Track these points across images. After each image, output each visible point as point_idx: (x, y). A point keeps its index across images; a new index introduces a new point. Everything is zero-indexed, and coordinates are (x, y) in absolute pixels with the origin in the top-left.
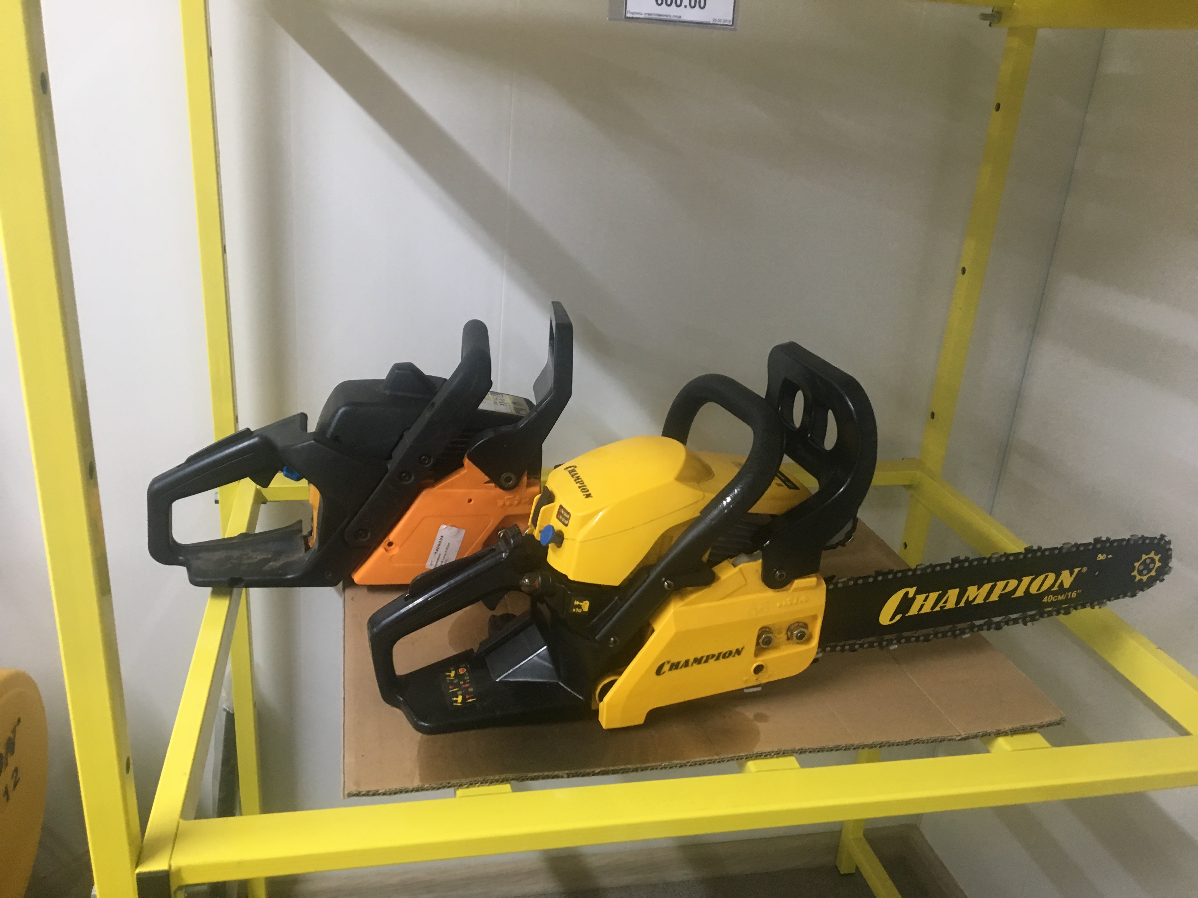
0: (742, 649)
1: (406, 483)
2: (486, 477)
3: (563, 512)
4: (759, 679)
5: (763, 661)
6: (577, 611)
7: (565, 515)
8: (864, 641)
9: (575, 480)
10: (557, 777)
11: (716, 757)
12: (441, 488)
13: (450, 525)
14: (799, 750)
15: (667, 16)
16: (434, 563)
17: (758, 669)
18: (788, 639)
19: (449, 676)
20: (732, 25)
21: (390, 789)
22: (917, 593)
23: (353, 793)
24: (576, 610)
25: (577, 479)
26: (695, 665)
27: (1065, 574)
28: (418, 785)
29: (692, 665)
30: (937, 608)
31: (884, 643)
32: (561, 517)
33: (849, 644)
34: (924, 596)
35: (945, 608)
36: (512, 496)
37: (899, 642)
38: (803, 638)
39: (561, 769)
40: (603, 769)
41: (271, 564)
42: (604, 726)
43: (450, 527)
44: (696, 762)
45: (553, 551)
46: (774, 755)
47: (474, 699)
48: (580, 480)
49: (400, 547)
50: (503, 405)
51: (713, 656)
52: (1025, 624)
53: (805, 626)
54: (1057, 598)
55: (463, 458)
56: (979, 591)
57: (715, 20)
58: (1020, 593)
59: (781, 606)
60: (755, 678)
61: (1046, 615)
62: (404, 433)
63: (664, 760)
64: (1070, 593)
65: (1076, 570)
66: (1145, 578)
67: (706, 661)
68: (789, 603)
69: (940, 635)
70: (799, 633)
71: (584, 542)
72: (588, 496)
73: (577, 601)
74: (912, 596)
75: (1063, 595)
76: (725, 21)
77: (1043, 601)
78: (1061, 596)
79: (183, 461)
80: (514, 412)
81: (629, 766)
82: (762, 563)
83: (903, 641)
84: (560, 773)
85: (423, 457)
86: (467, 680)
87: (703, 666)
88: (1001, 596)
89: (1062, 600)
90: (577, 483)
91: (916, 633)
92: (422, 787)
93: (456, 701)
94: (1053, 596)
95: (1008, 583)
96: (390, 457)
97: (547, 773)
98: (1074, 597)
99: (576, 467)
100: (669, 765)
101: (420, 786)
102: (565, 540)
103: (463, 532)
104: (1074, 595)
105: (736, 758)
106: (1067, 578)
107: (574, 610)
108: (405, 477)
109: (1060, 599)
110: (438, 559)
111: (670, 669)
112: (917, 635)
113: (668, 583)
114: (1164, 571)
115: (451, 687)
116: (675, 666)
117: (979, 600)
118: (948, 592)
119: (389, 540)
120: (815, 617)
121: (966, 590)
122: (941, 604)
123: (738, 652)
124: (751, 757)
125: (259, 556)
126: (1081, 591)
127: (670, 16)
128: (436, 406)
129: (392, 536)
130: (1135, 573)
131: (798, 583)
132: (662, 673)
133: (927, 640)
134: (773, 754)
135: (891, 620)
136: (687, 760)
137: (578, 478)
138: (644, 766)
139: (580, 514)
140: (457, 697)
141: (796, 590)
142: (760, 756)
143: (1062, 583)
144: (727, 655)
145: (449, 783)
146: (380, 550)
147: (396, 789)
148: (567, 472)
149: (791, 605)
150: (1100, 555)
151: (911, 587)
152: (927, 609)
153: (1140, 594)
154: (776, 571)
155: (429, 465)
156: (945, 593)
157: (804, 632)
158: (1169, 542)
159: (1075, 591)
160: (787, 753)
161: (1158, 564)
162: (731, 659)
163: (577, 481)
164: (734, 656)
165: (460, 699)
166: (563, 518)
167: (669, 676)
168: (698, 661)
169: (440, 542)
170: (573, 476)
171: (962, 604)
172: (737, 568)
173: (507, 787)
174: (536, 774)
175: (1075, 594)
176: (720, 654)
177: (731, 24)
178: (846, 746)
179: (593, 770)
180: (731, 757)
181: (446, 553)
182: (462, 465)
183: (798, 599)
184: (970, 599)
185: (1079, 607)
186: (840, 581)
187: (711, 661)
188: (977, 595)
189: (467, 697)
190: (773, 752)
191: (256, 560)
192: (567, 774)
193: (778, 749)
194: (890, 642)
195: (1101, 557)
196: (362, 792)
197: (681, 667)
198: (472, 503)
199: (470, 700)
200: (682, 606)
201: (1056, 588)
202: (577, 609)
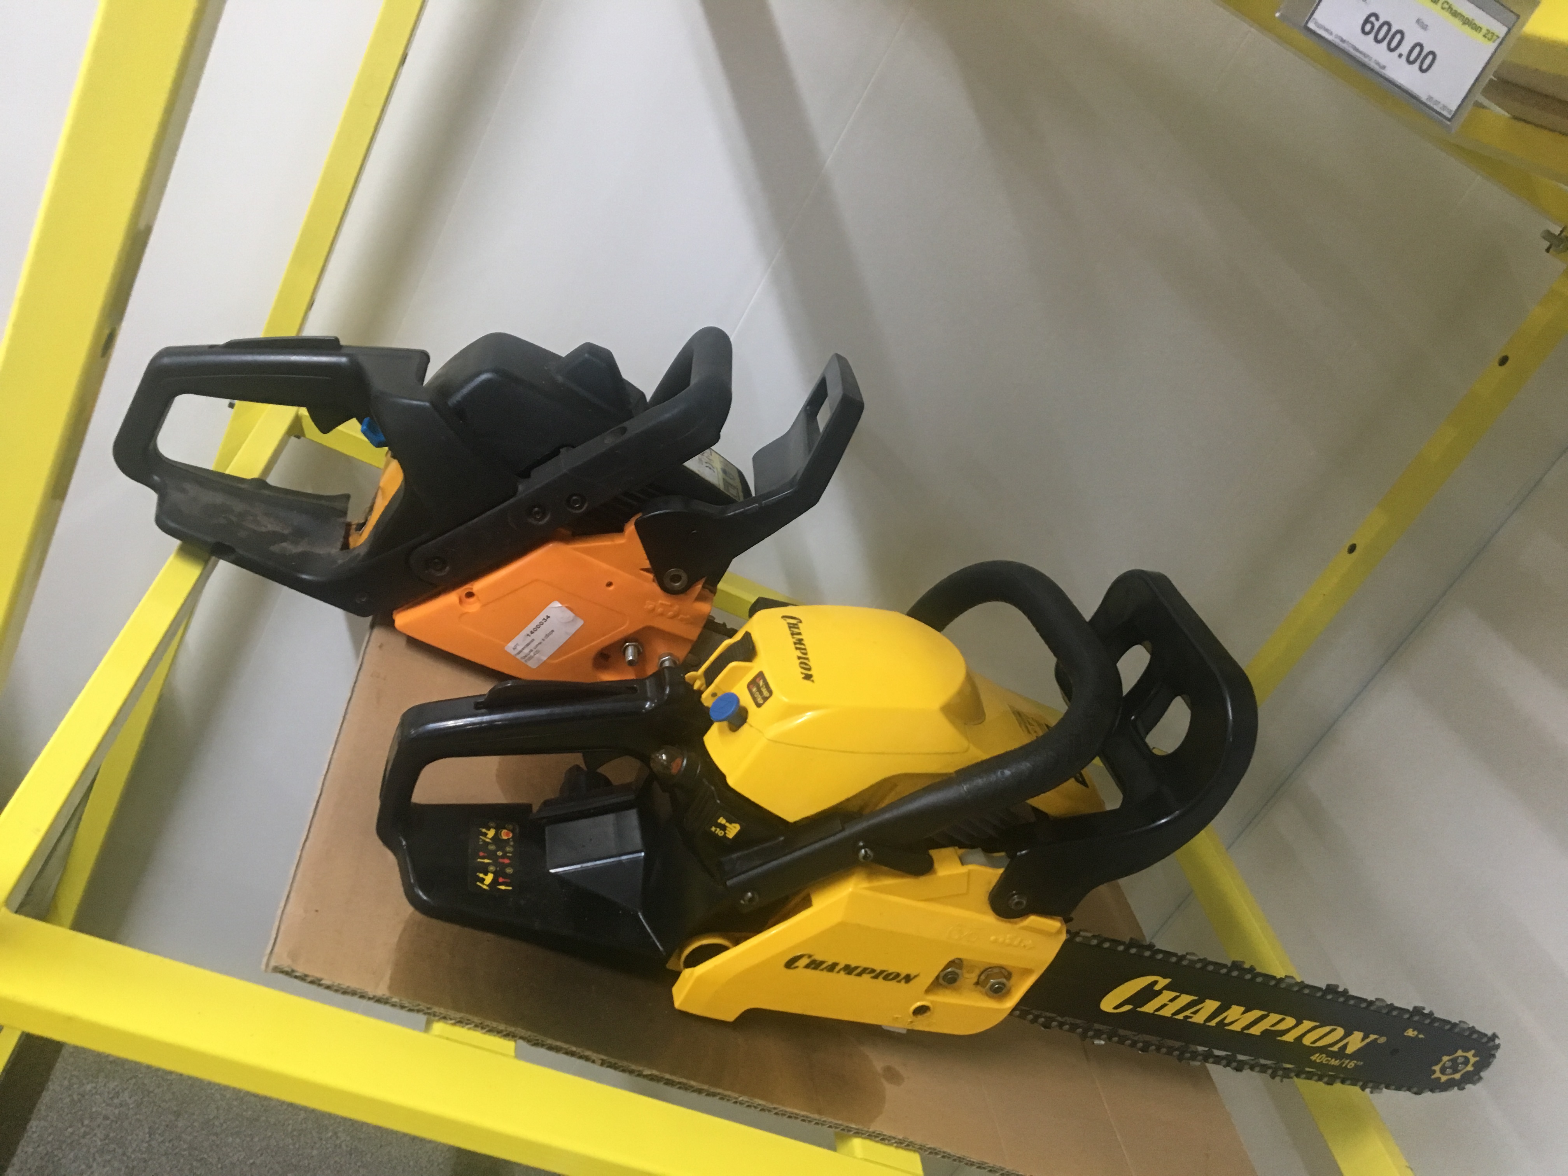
0: (915, 976)
1: (535, 522)
2: (648, 562)
3: (761, 683)
4: (913, 1023)
5: (932, 1002)
6: (717, 832)
7: (764, 690)
8: (1066, 1020)
9: (795, 643)
10: (587, 1059)
11: (816, 1116)
12: (577, 549)
13: (567, 605)
14: (929, 1148)
15: (1365, 55)
16: (519, 648)
17: (921, 1010)
18: (977, 983)
19: (485, 835)
20: (1449, 120)
21: (339, 984)
22: (1167, 988)
23: (283, 968)
24: (716, 830)
25: (798, 642)
26: (842, 973)
27: (1358, 1035)
28: (384, 995)
29: (838, 972)
30: (1180, 1017)
31: (1091, 1033)
32: (754, 690)
33: (1045, 1017)
34: (1174, 994)
35: (1190, 1020)
36: (669, 603)
37: (1110, 1038)
38: (999, 991)
39: (598, 1052)
40: (655, 1072)
41: (284, 544)
42: (677, 1004)
43: (566, 609)
44: (786, 1111)
45: (721, 731)
46: (896, 1142)
47: (510, 888)
48: (802, 647)
49: (484, 606)
50: (710, 468)
51: (873, 971)
52: (1273, 1076)
53: (1009, 975)
54: (1329, 1061)
55: (627, 519)
56: (1243, 1015)
57: (1430, 98)
58: (1289, 1038)
59: (995, 941)
60: (909, 1020)
61: (1304, 1076)
62: (561, 450)
63: (742, 1093)
64: (1347, 1061)
65: (1372, 1037)
66: (1444, 1078)
67: (859, 975)
68: (1007, 941)
69: (1164, 1050)
70: (999, 983)
71: (774, 741)
72: (808, 677)
73: (724, 818)
74: (1157, 989)
75: (1338, 1061)
76: (1444, 107)
77: (1312, 1058)
78: (1336, 1060)
79: (221, 341)
80: (721, 486)
81: (693, 1083)
82: (1002, 874)
83: (1115, 1039)
84: (594, 1056)
85: (575, 498)
86: (509, 853)
87: (852, 978)
88: (1265, 1032)
89: (1333, 1065)
90: (797, 648)
91: (1134, 1035)
92: (387, 999)
93: (482, 880)
94: (1327, 1057)
95: (1283, 1019)
96: (526, 474)
97: (574, 1049)
98: (1351, 1067)
99: (801, 622)
100: (747, 1102)
101: (385, 997)
102: (746, 726)
103: (580, 623)
104: (1351, 1065)
105: (842, 1127)
106: (1356, 1042)
107: (713, 829)
108: (537, 513)
109: (1332, 1064)
110: (528, 645)
111: (807, 966)
112: (1136, 1038)
113: (866, 852)
114: (1472, 1078)
115: (481, 854)
116: (815, 965)
117: (1236, 1027)
118: (1205, 1002)
119: (472, 589)
120: (1027, 972)
121: (1228, 1008)
122: (1188, 1013)
123: (908, 979)
124: (863, 1134)
125: (269, 526)
126: (1362, 1063)
127: (1370, 59)
128: (627, 435)
129: (478, 586)
130: (1437, 1068)
131: (1033, 920)
132: (793, 966)
133: (1145, 1049)
134: (894, 1141)
135: (1116, 1008)
136: (775, 1106)
137: (800, 641)
138: (713, 1090)
139: (785, 700)
140: (486, 874)
141: (1024, 928)
142: (876, 1137)
143: (1345, 1046)
144: (891, 977)
145: (428, 1008)
146: (451, 598)
147: (348, 987)
148: (784, 624)
149: (1009, 945)
150: (1411, 1030)
151: (1165, 977)
152: (1167, 1012)
153: (1427, 1095)
154: (1014, 895)
155: (577, 512)
156: (1201, 1001)
157: (1004, 984)
158: (1497, 1047)
159: (1355, 1062)
160: (913, 1147)
161: (1470, 1068)
162: (893, 984)
163: (798, 646)
164: (899, 982)
165: (489, 878)
166: (758, 693)
167: (801, 972)
168: (849, 970)
169: (541, 624)
170: (793, 634)
171: (1213, 1023)
172: (964, 869)
173: (509, 1046)
174: (558, 1044)
175: (1353, 1065)
176: (882, 972)
177: (1449, 116)
178: (993, 1167)
179: (641, 1068)
180: (836, 1124)
181: (542, 641)
182: (620, 530)
183: (1020, 942)
184: (1226, 1021)
185: (1349, 1082)
186: (1082, 933)
187: (866, 977)
188: (1239, 1019)
189: (501, 880)
190: (894, 1138)
191: (263, 529)
192: (603, 1060)
193: (903, 1137)
194: (1098, 1035)
195: (1410, 1033)
196: (297, 972)
197: (822, 970)
198: (611, 588)
199: (503, 887)
200: (866, 888)
201: (1335, 1048)
202: (718, 829)
